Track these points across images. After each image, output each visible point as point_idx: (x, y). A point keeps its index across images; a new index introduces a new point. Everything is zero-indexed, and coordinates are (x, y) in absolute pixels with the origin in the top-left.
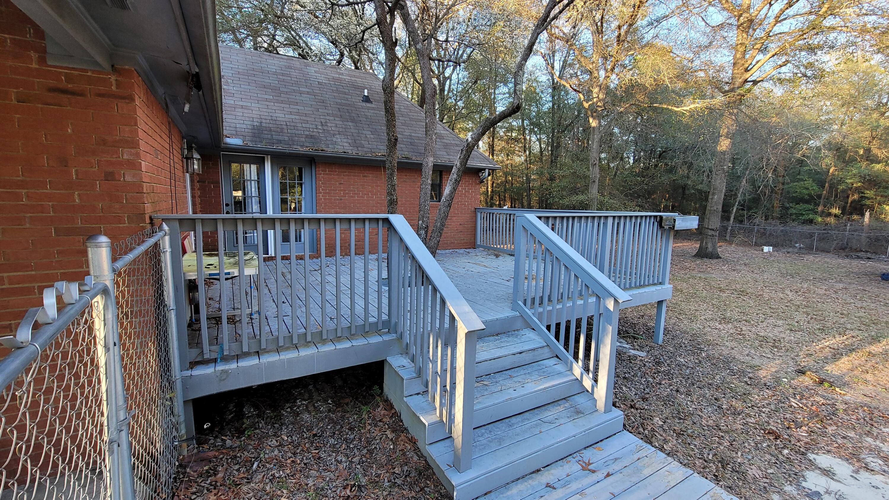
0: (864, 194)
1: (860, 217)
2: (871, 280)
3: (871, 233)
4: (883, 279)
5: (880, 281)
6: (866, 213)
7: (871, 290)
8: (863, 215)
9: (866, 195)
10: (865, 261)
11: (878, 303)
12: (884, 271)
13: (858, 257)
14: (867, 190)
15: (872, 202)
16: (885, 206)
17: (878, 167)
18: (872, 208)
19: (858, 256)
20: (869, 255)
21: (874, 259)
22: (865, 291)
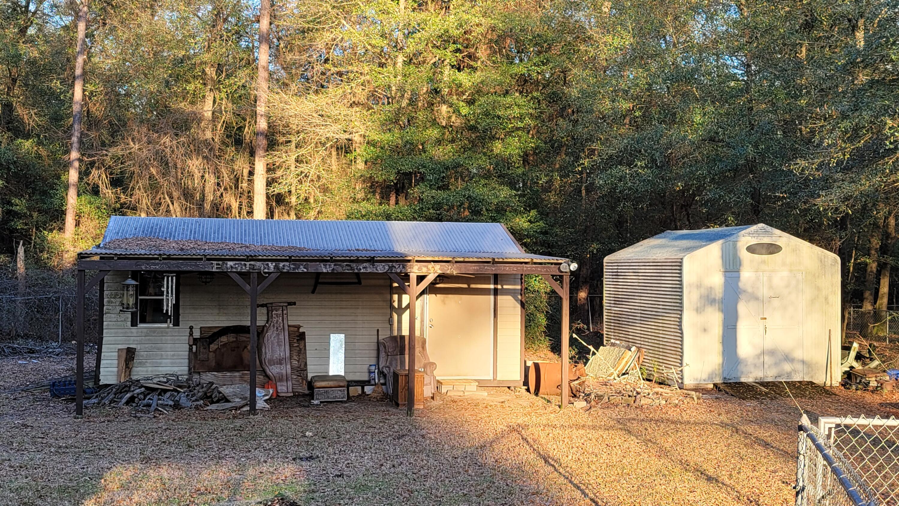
0: (12, 205)
1: (9, 259)
2: (35, 400)
3: (29, 294)
4: (54, 395)
5: (49, 401)
6: (19, 249)
7: (36, 425)
8: (13, 253)
9: (14, 208)
10: (25, 359)
11: (47, 450)
12: (56, 376)
13: (15, 352)
14: (16, 196)
15: (26, 224)
16: (46, 233)
17: (27, 144)
18: (26, 238)
19: (14, 349)
20: (31, 343)
21: (40, 351)
22: (26, 426)
